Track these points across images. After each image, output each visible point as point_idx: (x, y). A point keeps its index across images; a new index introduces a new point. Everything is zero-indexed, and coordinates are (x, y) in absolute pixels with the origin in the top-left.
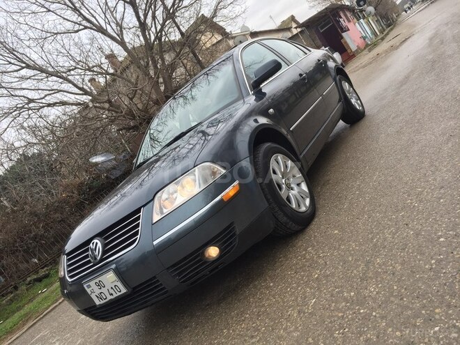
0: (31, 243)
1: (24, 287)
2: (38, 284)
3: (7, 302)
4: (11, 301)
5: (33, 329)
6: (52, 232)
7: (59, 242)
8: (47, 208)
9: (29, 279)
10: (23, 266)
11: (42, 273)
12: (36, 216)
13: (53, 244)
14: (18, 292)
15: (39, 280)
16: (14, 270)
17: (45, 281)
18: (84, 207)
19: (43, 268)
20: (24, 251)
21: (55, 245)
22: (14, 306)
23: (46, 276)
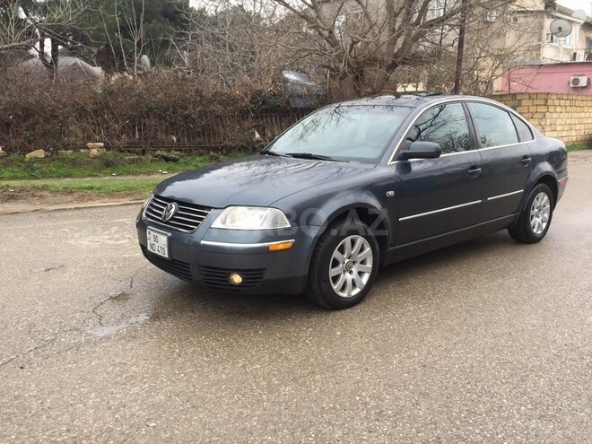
0: (179, 120)
1: (150, 157)
2: (163, 161)
3: (129, 159)
4: (133, 161)
5: (126, 207)
6: (204, 122)
7: (204, 135)
8: (213, 95)
9: (159, 152)
10: (161, 136)
11: (173, 154)
12: (201, 96)
13: (199, 134)
14: (143, 157)
15: (167, 159)
16: (152, 135)
17: (171, 164)
18: (247, 117)
19: (177, 150)
20: (171, 123)
21: (199, 136)
22: (133, 167)
23: (175, 160)
